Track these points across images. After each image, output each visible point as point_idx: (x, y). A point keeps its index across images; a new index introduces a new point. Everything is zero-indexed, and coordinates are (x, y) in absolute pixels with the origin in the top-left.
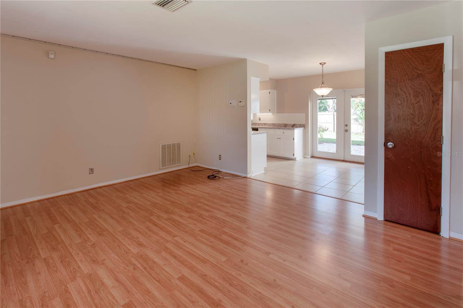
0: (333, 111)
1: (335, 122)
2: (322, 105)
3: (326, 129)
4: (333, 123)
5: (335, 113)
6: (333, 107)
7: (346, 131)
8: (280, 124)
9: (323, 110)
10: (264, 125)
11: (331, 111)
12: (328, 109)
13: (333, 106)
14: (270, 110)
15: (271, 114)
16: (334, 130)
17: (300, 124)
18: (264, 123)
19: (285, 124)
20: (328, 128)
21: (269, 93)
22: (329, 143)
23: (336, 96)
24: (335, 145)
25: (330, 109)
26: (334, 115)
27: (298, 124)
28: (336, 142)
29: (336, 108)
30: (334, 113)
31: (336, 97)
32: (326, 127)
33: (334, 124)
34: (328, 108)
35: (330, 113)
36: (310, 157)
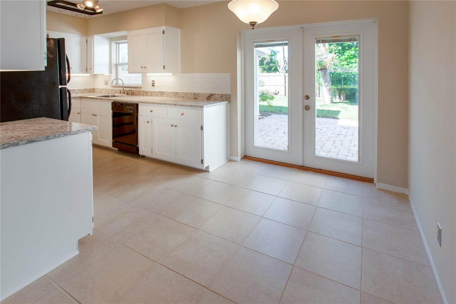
0: (284, 72)
1: (287, 85)
2: (272, 65)
3: (277, 93)
4: (284, 85)
5: (287, 74)
6: (284, 68)
7: (307, 108)
8: (186, 94)
9: (274, 71)
10: (159, 94)
11: (282, 71)
12: (279, 70)
13: (284, 66)
14: (164, 66)
15: (171, 74)
16: (285, 94)
17: (222, 93)
18: (160, 92)
19: (195, 94)
20: (278, 92)
21: (163, 33)
22: (278, 114)
23: (288, 40)
24: (286, 117)
25: (281, 69)
26: (285, 77)
27: (218, 94)
28: (287, 112)
29: (287, 69)
30: (285, 74)
31: (287, 42)
32: (276, 90)
33: (285, 87)
34: (278, 68)
35: (281, 74)
36: (239, 158)
